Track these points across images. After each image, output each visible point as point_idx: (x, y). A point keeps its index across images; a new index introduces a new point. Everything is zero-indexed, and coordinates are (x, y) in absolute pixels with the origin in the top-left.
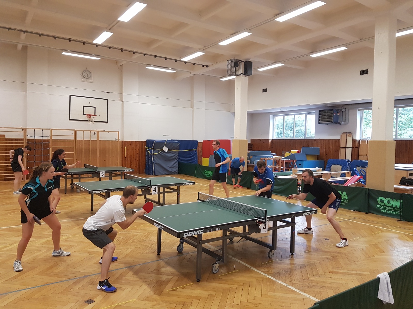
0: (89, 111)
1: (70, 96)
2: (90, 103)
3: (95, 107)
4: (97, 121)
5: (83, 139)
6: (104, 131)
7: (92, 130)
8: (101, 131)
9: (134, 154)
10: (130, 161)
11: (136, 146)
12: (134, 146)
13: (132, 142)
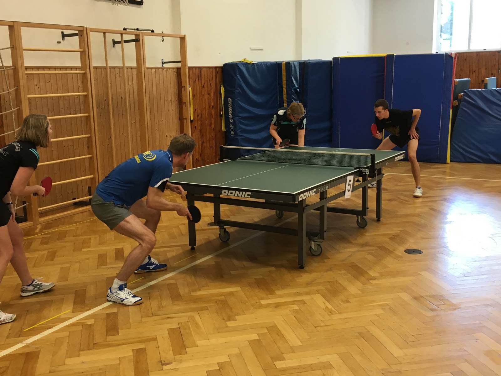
5: (106, 62)
6: (153, 31)
7: (125, 29)
9: (206, 108)
10: (199, 132)
11: (209, 84)
12: (205, 83)
13: (200, 68)
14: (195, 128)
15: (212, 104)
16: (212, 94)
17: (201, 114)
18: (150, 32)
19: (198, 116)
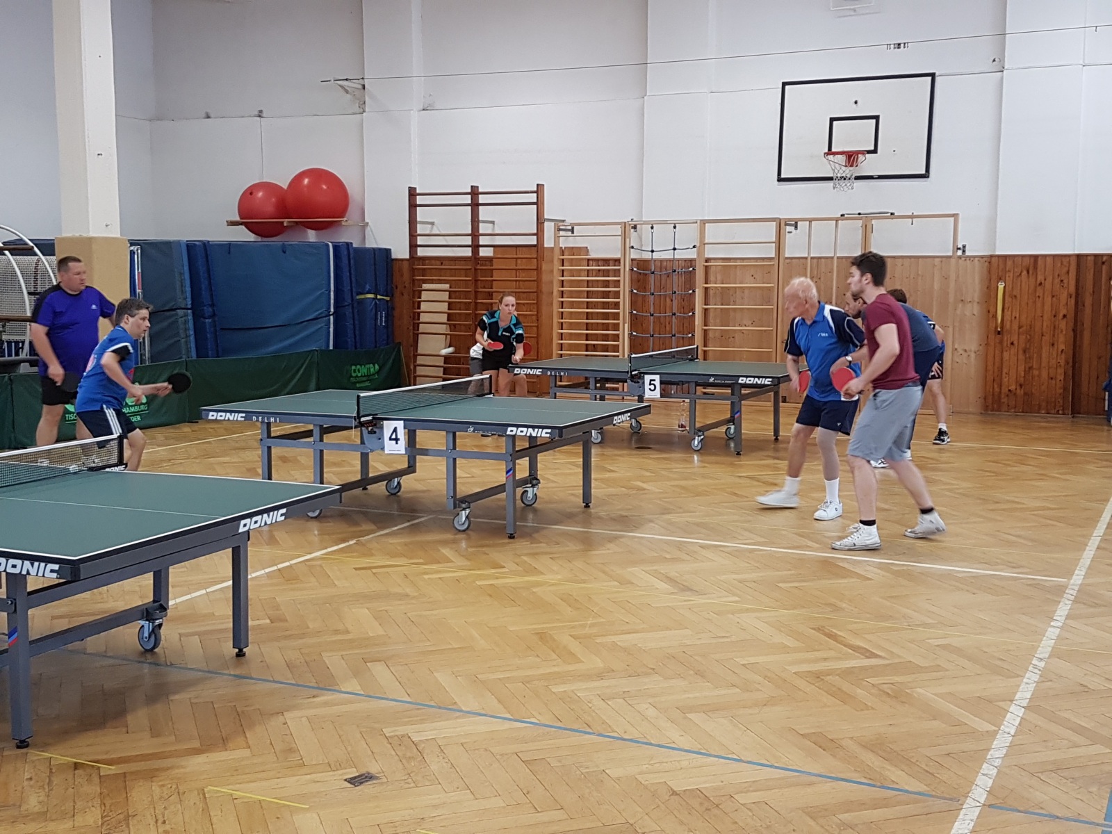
0: (853, 136)
1: (784, 84)
2: (856, 102)
3: (877, 118)
4: (881, 177)
5: (809, 253)
6: (892, 214)
7: (842, 215)
8: (881, 215)
9: (1045, 318)
10: (1021, 352)
11: (1057, 281)
12: (1045, 280)
13: (1035, 258)
14: (1012, 344)
15: (1063, 312)
16: (1064, 296)
17: (1031, 325)
18: (889, 214)
19: (1020, 327)
